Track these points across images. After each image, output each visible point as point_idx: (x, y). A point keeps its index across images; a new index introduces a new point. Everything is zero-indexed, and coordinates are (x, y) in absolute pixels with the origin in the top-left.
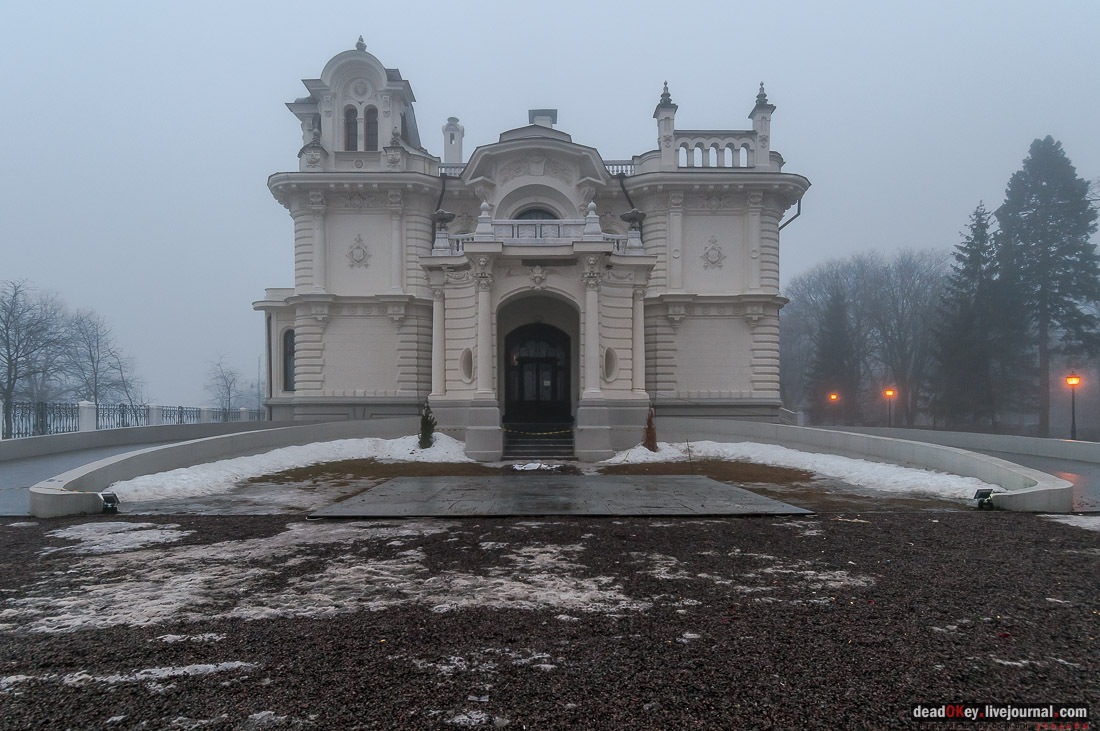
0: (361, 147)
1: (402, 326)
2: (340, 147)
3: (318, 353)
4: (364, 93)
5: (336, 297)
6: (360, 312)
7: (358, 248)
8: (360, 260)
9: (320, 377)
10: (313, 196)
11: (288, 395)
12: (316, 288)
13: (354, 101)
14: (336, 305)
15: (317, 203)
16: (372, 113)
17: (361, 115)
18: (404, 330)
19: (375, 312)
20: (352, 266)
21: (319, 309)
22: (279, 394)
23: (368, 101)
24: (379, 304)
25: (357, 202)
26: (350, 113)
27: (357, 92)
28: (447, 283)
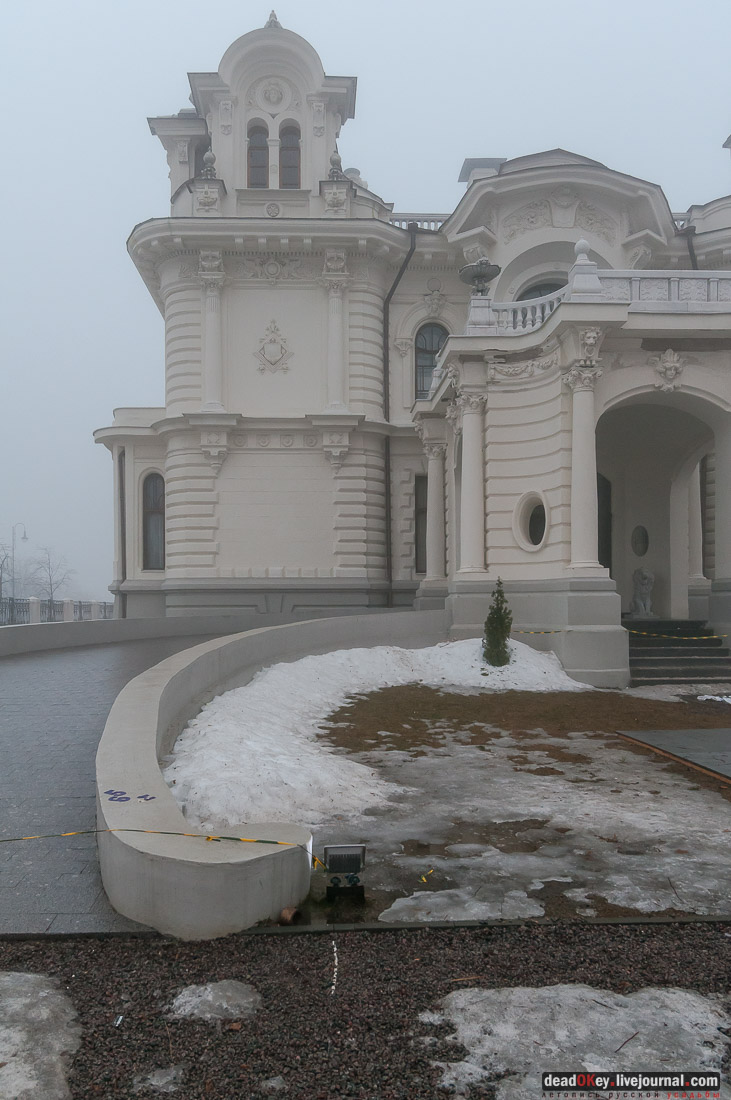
0: (274, 182)
1: (343, 466)
2: (242, 182)
3: (207, 509)
4: (280, 100)
5: (240, 419)
6: (275, 442)
7: (273, 341)
8: (274, 362)
9: (212, 547)
10: (205, 258)
11: (152, 576)
12: (208, 404)
13: (263, 112)
14: (239, 430)
15: (210, 270)
16: (290, 132)
17: (274, 134)
18: (346, 472)
19: (298, 442)
20: (262, 370)
21: (214, 438)
22: (138, 576)
23: (284, 113)
24: (310, 429)
25: (272, 269)
26: (257, 131)
27: (268, 99)
28: (493, 382)
